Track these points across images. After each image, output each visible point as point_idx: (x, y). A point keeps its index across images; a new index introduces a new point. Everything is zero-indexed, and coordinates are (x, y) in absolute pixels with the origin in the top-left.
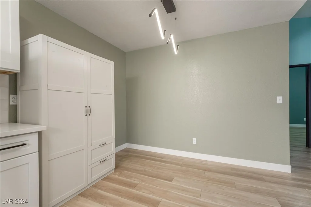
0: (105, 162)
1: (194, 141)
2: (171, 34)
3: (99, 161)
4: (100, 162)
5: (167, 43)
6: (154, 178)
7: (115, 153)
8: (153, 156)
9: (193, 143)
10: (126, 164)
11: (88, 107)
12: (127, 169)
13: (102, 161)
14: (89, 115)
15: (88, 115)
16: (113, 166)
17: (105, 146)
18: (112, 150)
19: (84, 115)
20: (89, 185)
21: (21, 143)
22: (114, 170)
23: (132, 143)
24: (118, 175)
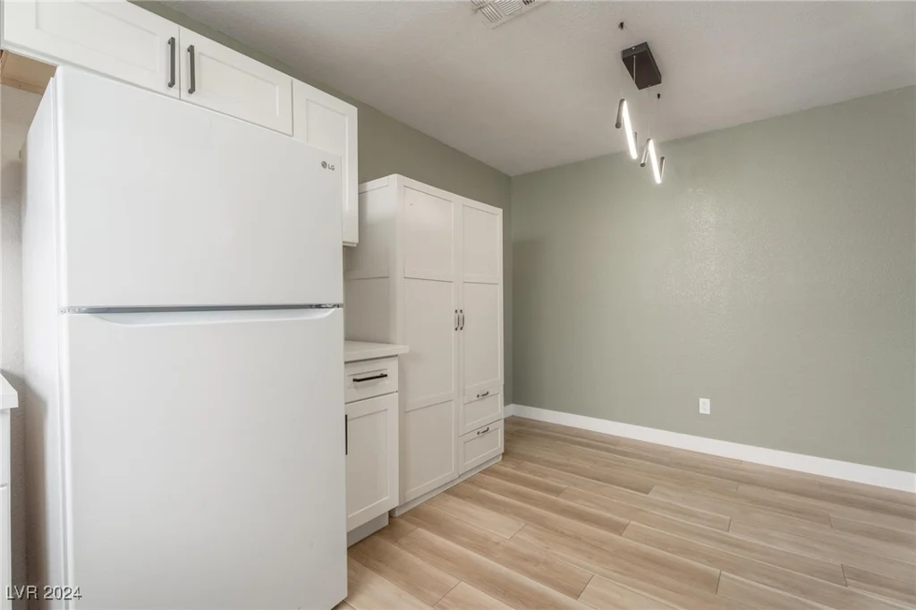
0: (487, 435)
1: (705, 406)
2: (649, 140)
3: (476, 431)
4: (478, 433)
5: (643, 165)
6: (601, 483)
7: (503, 417)
8: (583, 438)
9: (701, 411)
10: (522, 447)
11: (459, 311)
12: (531, 459)
13: (481, 430)
14: (461, 329)
15: (459, 328)
16: (500, 446)
17: (487, 399)
18: (498, 410)
19: (454, 329)
20: (460, 476)
21: (379, 374)
22: (501, 457)
23: (526, 404)
24: (514, 469)
